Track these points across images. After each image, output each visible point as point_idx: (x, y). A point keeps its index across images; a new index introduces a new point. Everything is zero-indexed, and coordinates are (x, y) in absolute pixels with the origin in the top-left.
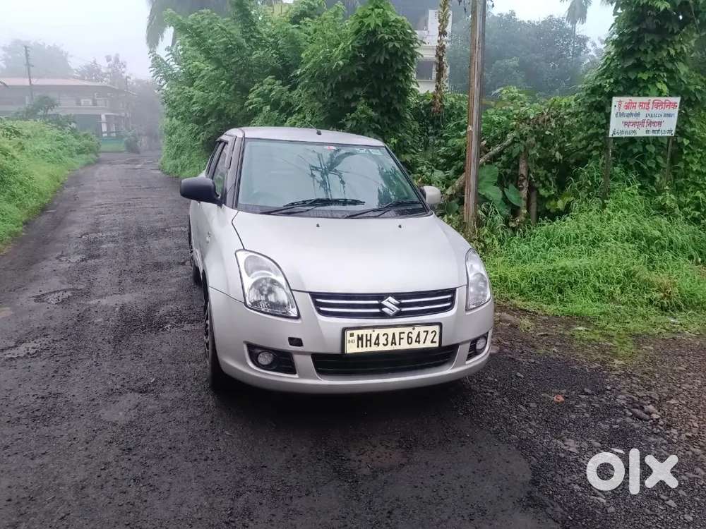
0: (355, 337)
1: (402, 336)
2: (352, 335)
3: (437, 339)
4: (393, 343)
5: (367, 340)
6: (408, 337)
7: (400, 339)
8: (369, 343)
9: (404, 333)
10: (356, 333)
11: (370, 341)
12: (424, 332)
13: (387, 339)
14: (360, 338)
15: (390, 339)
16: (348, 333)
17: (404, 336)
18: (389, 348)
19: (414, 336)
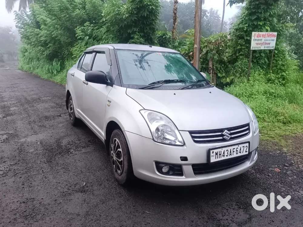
0: (214, 154)
1: (234, 150)
2: (213, 152)
3: (248, 150)
4: (231, 154)
5: (219, 155)
6: (237, 151)
7: (233, 152)
8: (220, 155)
9: (234, 149)
10: (215, 151)
11: (221, 154)
12: (243, 147)
13: (228, 153)
14: (216, 154)
15: (229, 153)
16: (211, 151)
17: (235, 150)
18: (229, 157)
19: (239, 150)
